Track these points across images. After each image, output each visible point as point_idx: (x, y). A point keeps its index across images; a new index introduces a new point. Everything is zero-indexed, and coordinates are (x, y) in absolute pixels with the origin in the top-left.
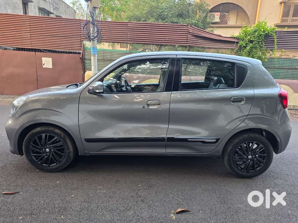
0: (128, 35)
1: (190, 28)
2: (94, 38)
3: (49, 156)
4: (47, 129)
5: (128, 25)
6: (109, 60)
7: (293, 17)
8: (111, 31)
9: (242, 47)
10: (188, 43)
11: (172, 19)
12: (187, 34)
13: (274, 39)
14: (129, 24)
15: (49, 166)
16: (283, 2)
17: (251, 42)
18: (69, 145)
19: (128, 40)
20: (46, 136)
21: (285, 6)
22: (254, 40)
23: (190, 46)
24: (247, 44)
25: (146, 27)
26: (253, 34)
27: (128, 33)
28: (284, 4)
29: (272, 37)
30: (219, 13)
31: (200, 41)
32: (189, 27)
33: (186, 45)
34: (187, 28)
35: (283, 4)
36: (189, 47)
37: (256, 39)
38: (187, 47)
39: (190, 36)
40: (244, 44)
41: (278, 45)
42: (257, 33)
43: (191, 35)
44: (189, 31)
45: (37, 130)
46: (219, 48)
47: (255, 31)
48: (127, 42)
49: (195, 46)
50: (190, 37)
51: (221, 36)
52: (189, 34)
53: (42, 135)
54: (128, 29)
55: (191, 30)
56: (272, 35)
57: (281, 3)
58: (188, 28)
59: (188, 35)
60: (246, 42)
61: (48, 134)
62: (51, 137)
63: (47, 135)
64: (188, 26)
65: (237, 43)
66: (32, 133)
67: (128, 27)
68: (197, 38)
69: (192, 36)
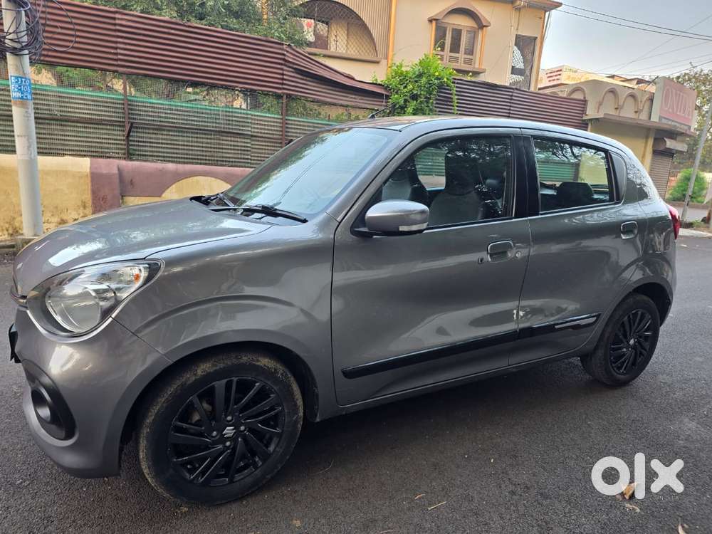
0: (116, 48)
1: (287, 52)
2: (22, 49)
3: (234, 449)
4: (235, 361)
5: (114, 19)
6: (57, 120)
7: (451, 51)
8: (78, 33)
9: (397, 106)
10: (284, 89)
11: (226, 19)
12: (281, 64)
13: (451, 94)
14: (117, 16)
15: (231, 481)
16: (435, 20)
17: (415, 97)
18: (297, 399)
19: (119, 63)
20: (229, 385)
21: (438, 28)
22: (421, 94)
23: (289, 94)
24: (406, 101)
25: (173, 31)
26: (416, 82)
27: (116, 42)
28: (436, 23)
29: (448, 89)
30: (313, 21)
31: (312, 86)
32: (285, 47)
33: (280, 91)
34: (280, 49)
35: (434, 22)
36: (287, 97)
37: (422, 93)
38: (282, 97)
39: (288, 71)
40: (402, 102)
41: (459, 109)
42: (424, 80)
43: (291, 69)
44: (286, 58)
45: (199, 372)
46: (354, 107)
47: (420, 75)
48: (115, 68)
49: (301, 96)
50: (288, 73)
51: (353, 79)
52: (286, 66)
53: (213, 387)
54: (115, 30)
55: (292, 56)
56: (448, 86)
57: (430, 21)
58: (282, 49)
59: (285, 68)
60: (406, 98)
61: (235, 379)
62: (244, 387)
63: (231, 381)
64: (283, 44)
65: (388, 97)
66: (182, 385)
67: (115, 25)
68: (305, 78)
69: (293, 72)
